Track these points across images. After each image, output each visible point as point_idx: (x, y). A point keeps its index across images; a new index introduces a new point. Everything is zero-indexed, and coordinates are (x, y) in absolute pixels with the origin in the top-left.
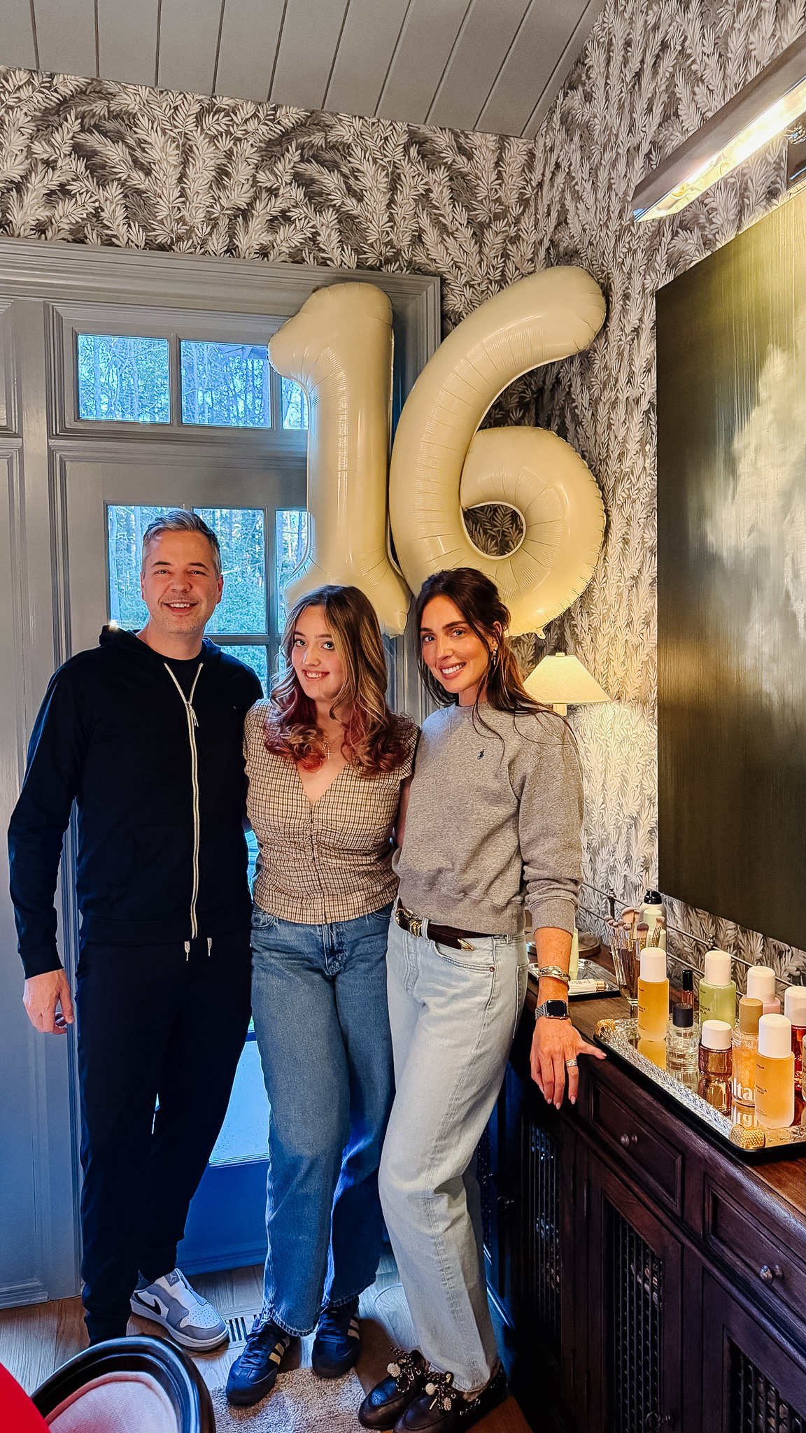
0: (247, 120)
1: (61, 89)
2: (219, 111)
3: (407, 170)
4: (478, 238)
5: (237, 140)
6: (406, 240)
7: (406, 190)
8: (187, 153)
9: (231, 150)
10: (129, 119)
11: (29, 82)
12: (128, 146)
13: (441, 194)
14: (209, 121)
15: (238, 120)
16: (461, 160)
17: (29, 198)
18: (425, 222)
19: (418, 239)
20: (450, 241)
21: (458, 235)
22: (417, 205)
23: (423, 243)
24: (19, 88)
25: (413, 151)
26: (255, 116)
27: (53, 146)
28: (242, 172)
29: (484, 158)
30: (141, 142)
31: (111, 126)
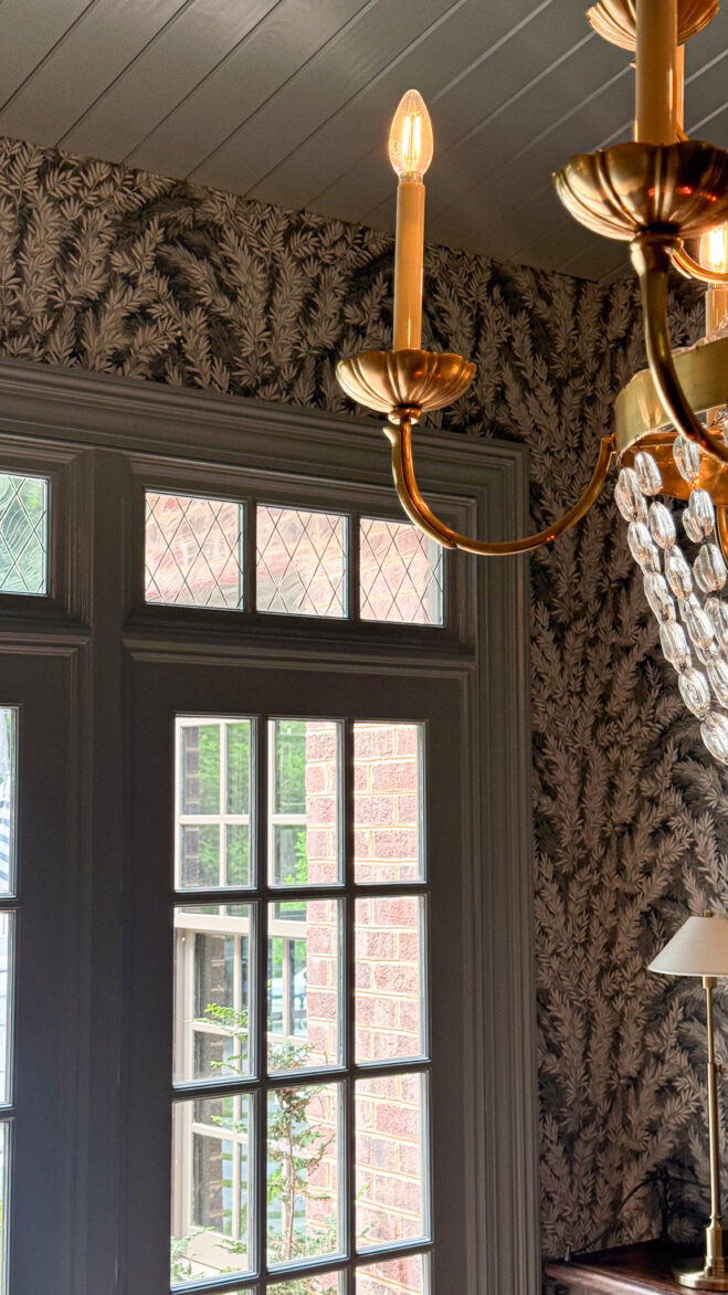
0: (335, 243)
1: (145, 189)
2: (307, 230)
3: (492, 313)
4: (557, 395)
5: (325, 266)
6: (490, 395)
7: (490, 337)
8: (274, 276)
9: (318, 276)
10: (214, 231)
11: (110, 179)
12: (212, 263)
13: (522, 343)
14: (297, 240)
16: (541, 304)
17: (107, 321)
18: (508, 375)
19: (500, 397)
20: (531, 398)
21: (538, 392)
22: (500, 355)
23: (506, 401)
24: (100, 184)
25: (496, 291)
26: (343, 238)
27: (133, 258)
28: (329, 304)
29: (563, 303)
30: (227, 261)
31: (196, 238)
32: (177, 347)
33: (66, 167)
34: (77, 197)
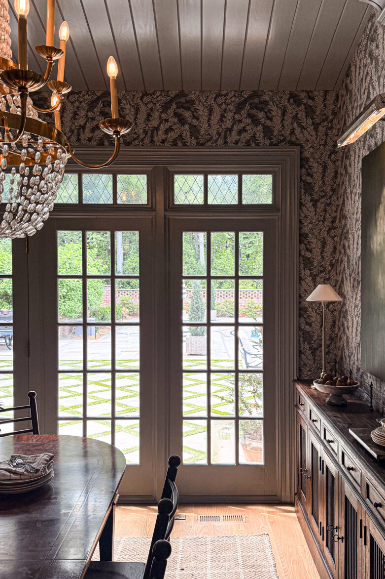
0: (232, 97)
1: (171, 95)
2: (223, 95)
3: (289, 107)
4: (316, 129)
5: (229, 104)
6: (288, 133)
7: (288, 115)
8: (211, 111)
9: (226, 108)
10: (192, 102)
11: (161, 95)
12: (191, 111)
13: (302, 115)
14: (219, 99)
15: (228, 98)
16: (310, 102)
17: (160, 132)
18: (295, 125)
19: (293, 132)
20: (305, 132)
21: (308, 129)
22: (292, 120)
23: (295, 134)
24: (158, 97)
25: (291, 101)
26: (234, 96)
27: (168, 114)
28: (230, 115)
29: (319, 100)
30: (196, 109)
31: (186, 105)
32: (181, 136)
33: (149, 94)
34: (152, 102)
